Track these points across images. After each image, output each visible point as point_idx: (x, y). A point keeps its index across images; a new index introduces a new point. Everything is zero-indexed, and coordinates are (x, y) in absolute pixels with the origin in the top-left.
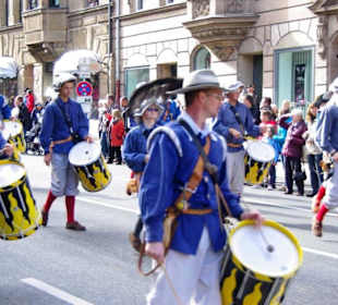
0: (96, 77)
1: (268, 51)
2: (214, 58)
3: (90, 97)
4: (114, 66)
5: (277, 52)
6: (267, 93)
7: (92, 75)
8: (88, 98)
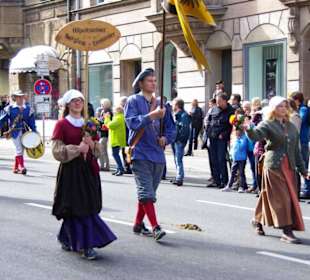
0: (56, 74)
1: (237, 45)
2: (180, 53)
3: (49, 96)
4: (74, 62)
5: (247, 47)
6: (237, 89)
7: (51, 73)
8: (47, 96)
